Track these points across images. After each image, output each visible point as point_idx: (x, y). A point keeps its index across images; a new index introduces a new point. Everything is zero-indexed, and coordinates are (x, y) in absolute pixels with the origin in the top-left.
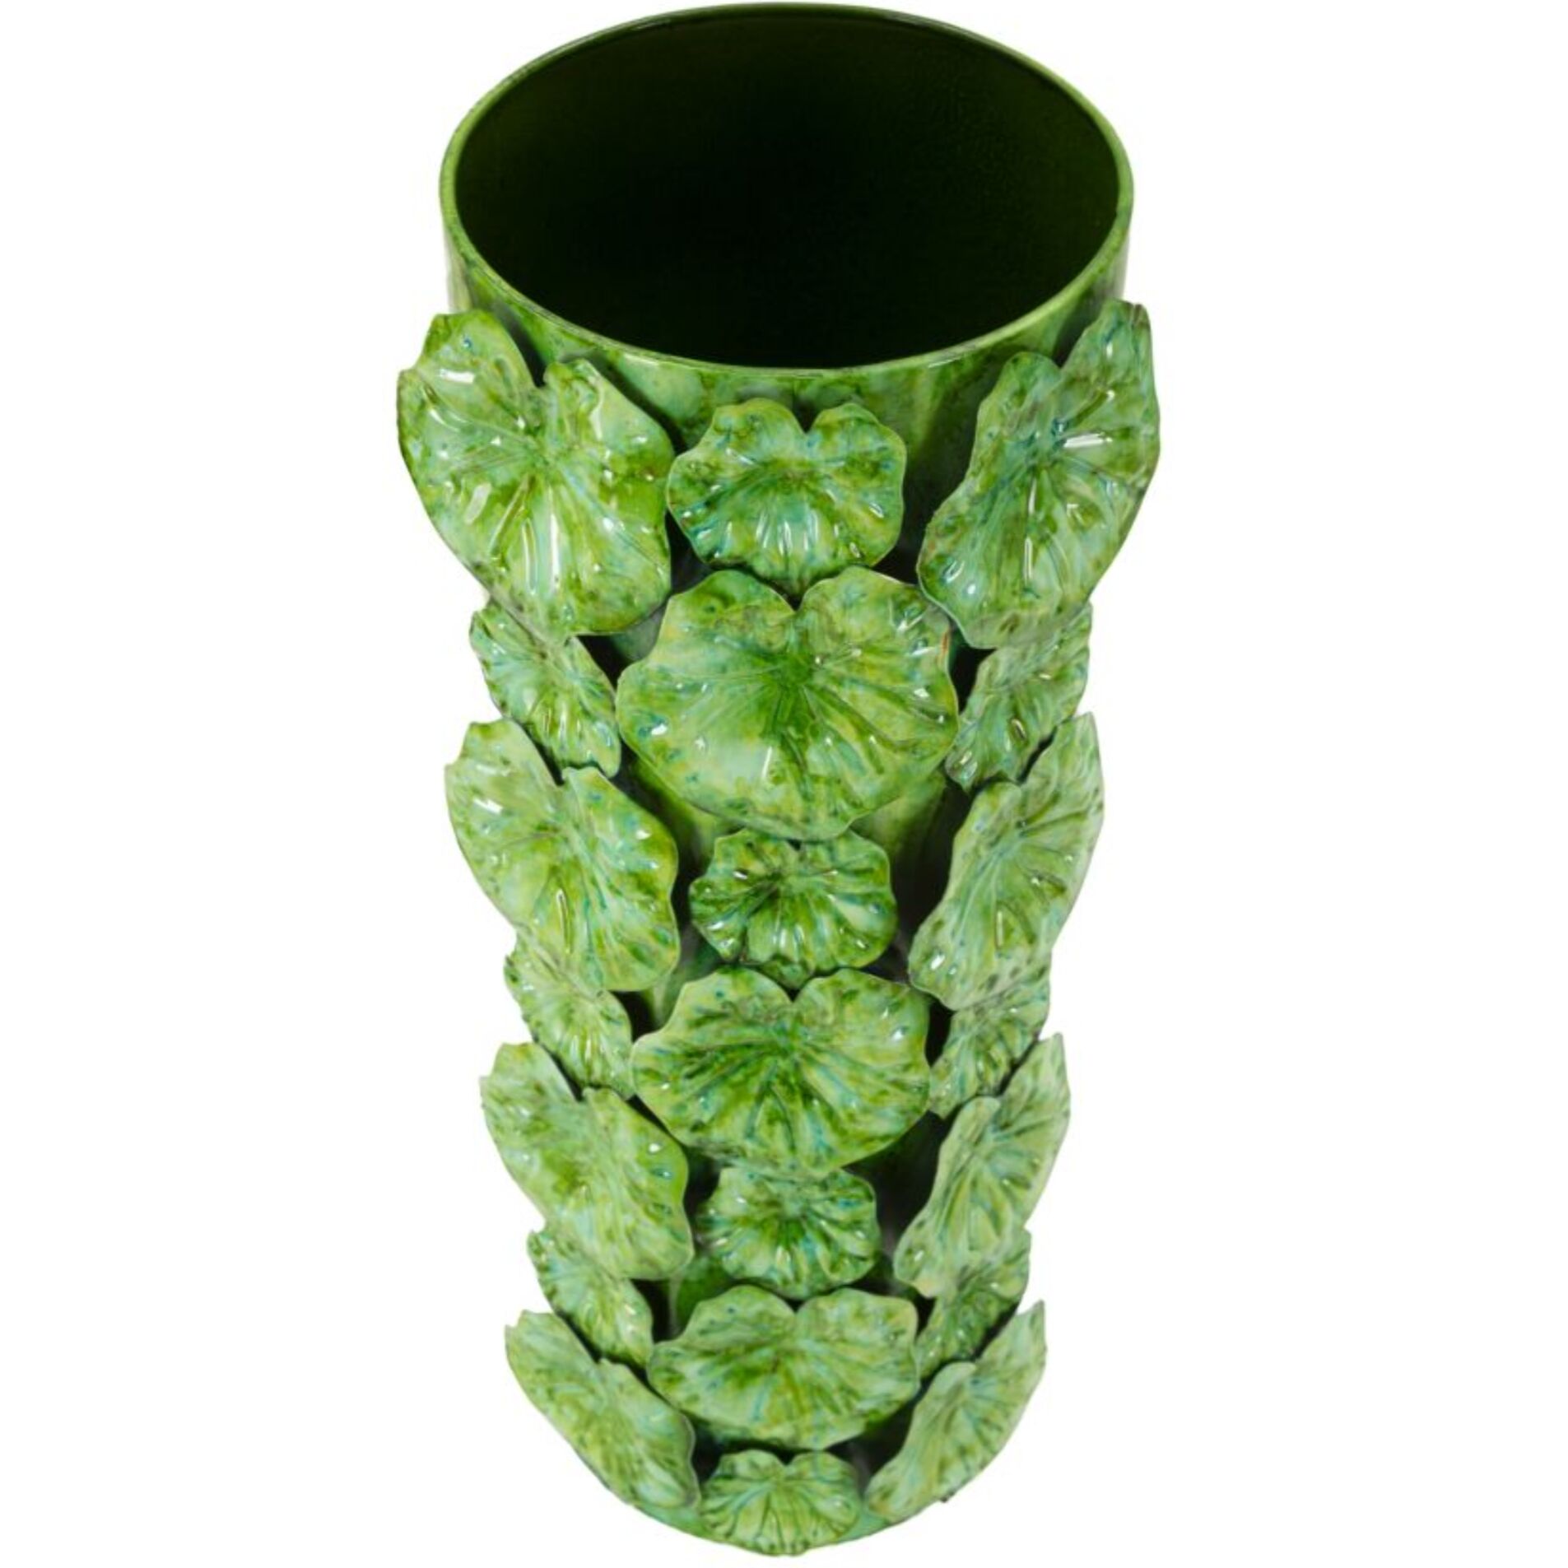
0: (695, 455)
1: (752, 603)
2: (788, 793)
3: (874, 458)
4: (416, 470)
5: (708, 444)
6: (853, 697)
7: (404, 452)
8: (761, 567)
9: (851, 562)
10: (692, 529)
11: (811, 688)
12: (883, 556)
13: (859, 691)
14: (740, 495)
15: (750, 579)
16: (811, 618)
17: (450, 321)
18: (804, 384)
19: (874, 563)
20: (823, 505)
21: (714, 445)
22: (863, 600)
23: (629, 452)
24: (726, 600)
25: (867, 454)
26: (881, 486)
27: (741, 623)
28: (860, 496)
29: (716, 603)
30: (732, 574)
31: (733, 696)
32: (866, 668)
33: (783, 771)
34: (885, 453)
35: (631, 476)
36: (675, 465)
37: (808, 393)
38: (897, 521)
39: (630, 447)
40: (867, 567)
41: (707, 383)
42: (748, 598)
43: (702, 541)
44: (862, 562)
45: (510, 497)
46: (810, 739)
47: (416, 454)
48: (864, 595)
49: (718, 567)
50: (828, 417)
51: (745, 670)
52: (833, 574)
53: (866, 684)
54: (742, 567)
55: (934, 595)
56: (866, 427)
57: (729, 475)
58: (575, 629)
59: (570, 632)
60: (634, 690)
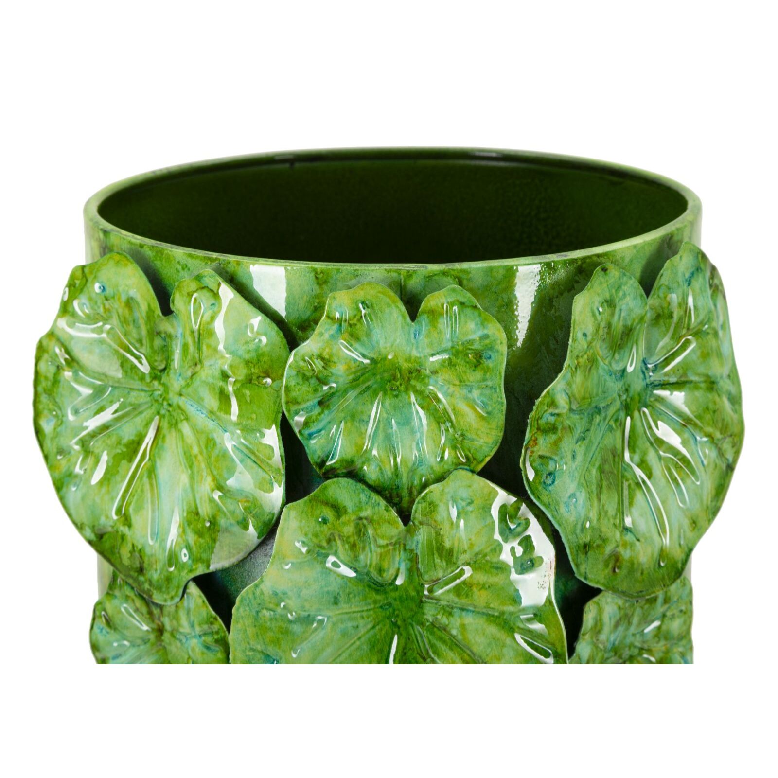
0: (309, 346)
1: (363, 514)
3: (477, 346)
4: (47, 443)
5: (321, 334)
6: (463, 627)
7: (38, 431)
8: (371, 472)
9: (458, 465)
10: (306, 432)
11: (422, 624)
12: (488, 459)
13: (469, 619)
14: (352, 394)
15: (360, 486)
16: (422, 536)
17: (87, 270)
18: (409, 275)
19: (480, 467)
20: (429, 402)
21: (327, 336)
22: (470, 508)
23: (247, 357)
24: (338, 510)
25: (470, 342)
26: (484, 380)
27: (351, 540)
28: (465, 391)
29: (329, 513)
30: (344, 481)
31: (344, 634)
32: (475, 589)
34: (487, 342)
35: (249, 380)
36: (291, 359)
37: (414, 283)
38: (500, 419)
39: (249, 352)
40: (473, 472)
41: (321, 280)
42: (360, 507)
43: (314, 447)
44: (468, 464)
45: (135, 452)
47: (48, 427)
48: (470, 504)
49: (331, 474)
50: (431, 302)
51: (356, 606)
52: (440, 479)
53: (476, 612)
54: (353, 474)
55: (538, 498)
56: (469, 311)
57: (340, 372)
58: (191, 571)
59: (187, 576)
60: (248, 622)
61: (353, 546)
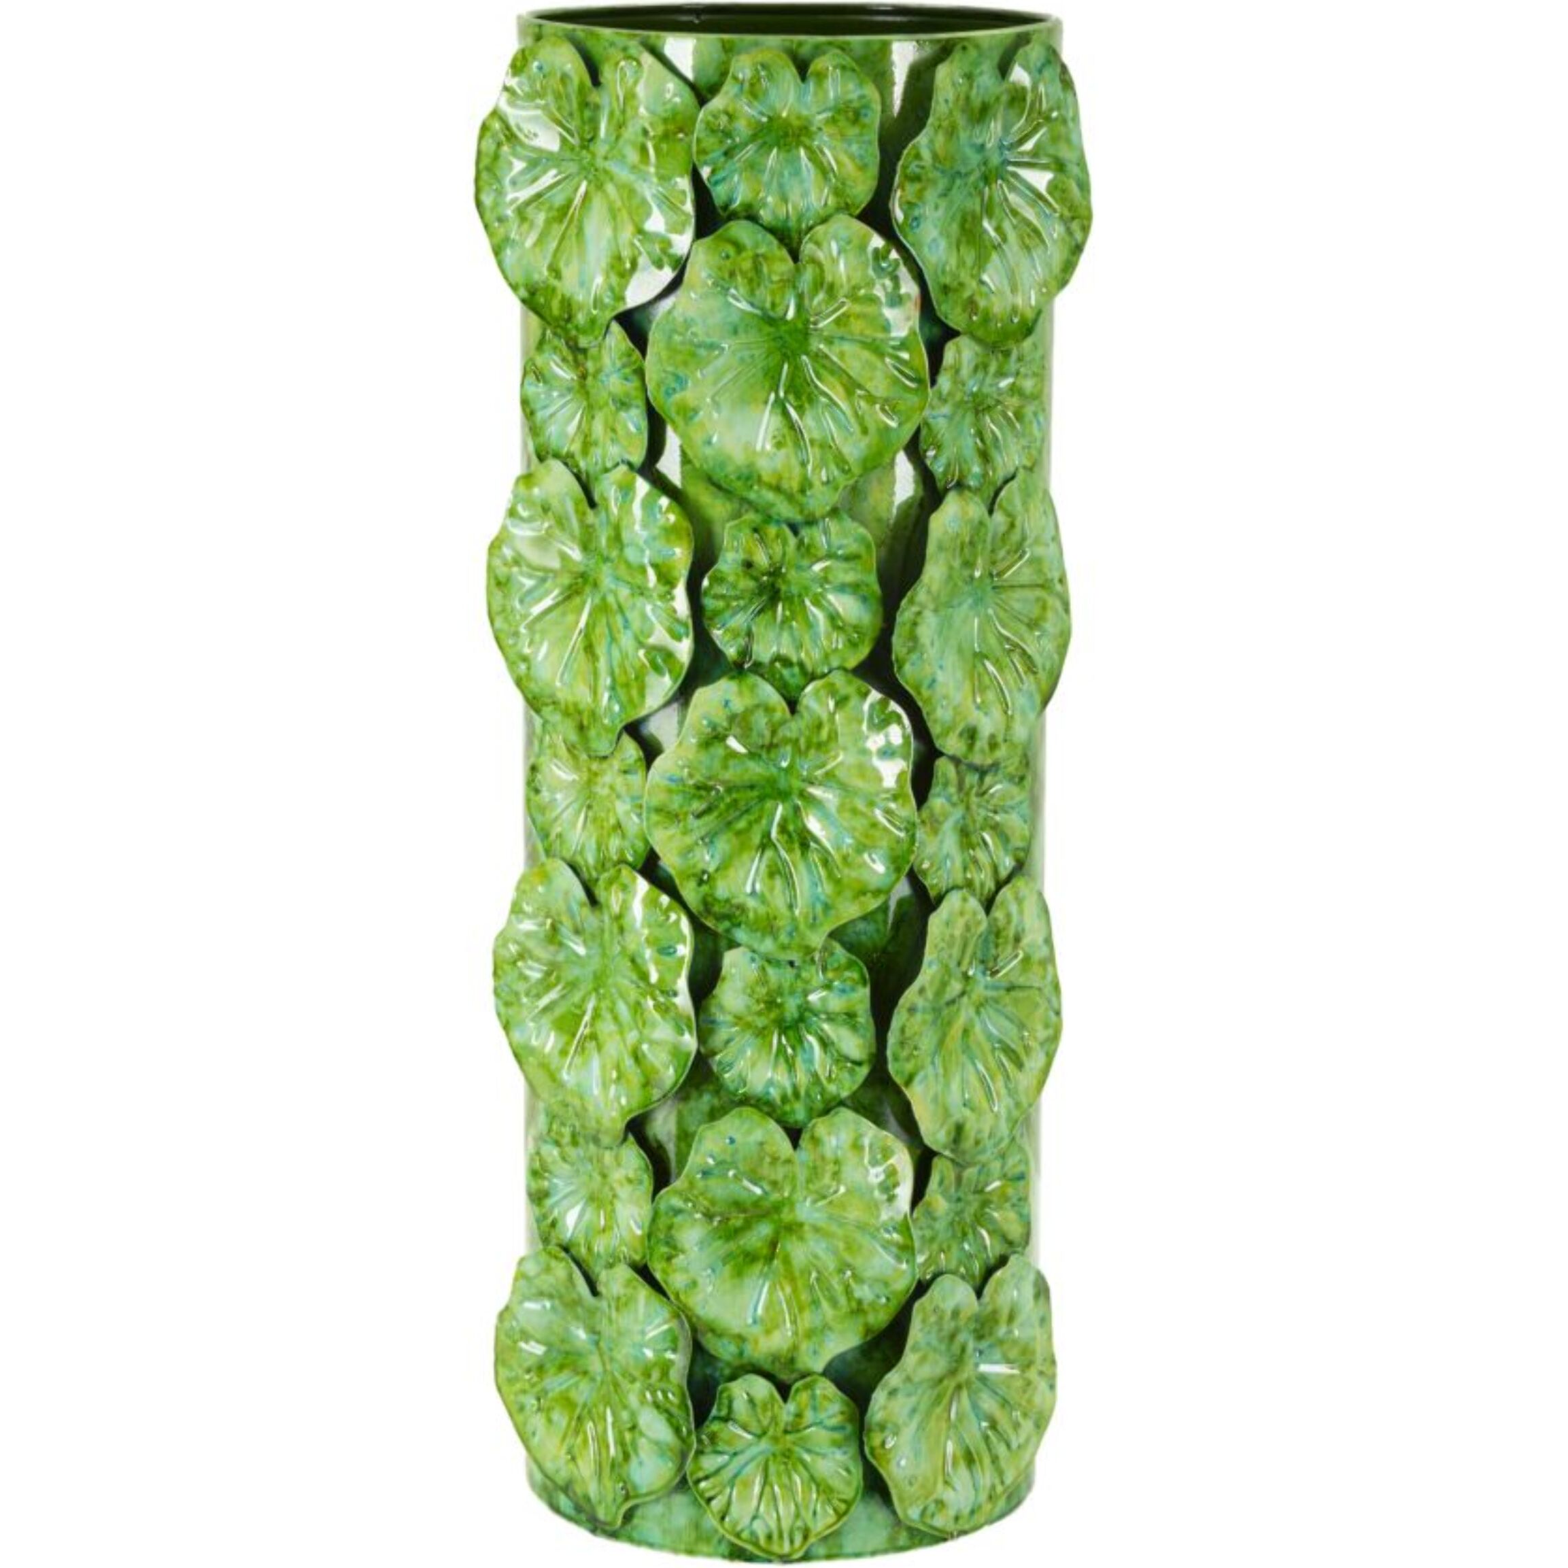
0: (717, 103)
1: (759, 252)
2: (788, 457)
3: (856, 105)
4: (488, 215)
5: (727, 93)
6: (842, 355)
7: (479, 204)
8: (765, 215)
9: (838, 210)
10: (713, 180)
11: (807, 354)
12: (863, 206)
13: (847, 347)
14: (751, 148)
15: (757, 227)
16: (809, 274)
17: (527, 53)
18: (800, 44)
19: (858, 212)
20: (814, 156)
21: (732, 93)
22: (848, 248)
23: (665, 115)
24: (739, 247)
25: (851, 101)
26: (861, 135)
27: (750, 275)
28: (845, 145)
29: (731, 250)
30: (744, 223)
31: (742, 360)
32: (852, 319)
33: (784, 436)
34: (864, 101)
35: (666, 136)
36: (701, 115)
37: (805, 51)
38: (874, 170)
39: (666, 111)
40: (851, 215)
41: (728, 49)
42: (757, 245)
43: (719, 193)
44: (845, 208)
45: (565, 214)
46: (807, 405)
47: (487, 200)
48: (849, 242)
49: (733, 216)
50: (817, 65)
51: (753, 337)
52: (824, 220)
53: (853, 341)
54: (752, 218)
55: (905, 237)
56: (849, 74)
57: (742, 128)
58: (613, 310)
59: (609, 314)
60: (662, 345)
61: (751, 281)
